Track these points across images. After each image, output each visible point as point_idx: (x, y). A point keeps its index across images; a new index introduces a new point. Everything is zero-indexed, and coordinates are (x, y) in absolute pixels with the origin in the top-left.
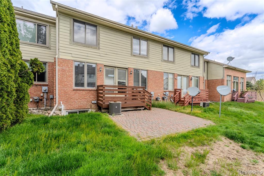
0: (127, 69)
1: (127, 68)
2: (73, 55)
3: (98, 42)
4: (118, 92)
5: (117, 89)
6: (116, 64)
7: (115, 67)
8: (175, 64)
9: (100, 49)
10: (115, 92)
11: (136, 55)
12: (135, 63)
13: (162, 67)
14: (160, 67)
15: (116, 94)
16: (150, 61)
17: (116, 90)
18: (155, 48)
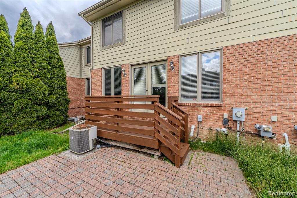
0: (166, 60)
1: (167, 58)
2: (102, 63)
3: (124, 33)
6: (147, 58)
7: (146, 63)
9: (126, 43)
11: (187, 24)
16: (231, 20)
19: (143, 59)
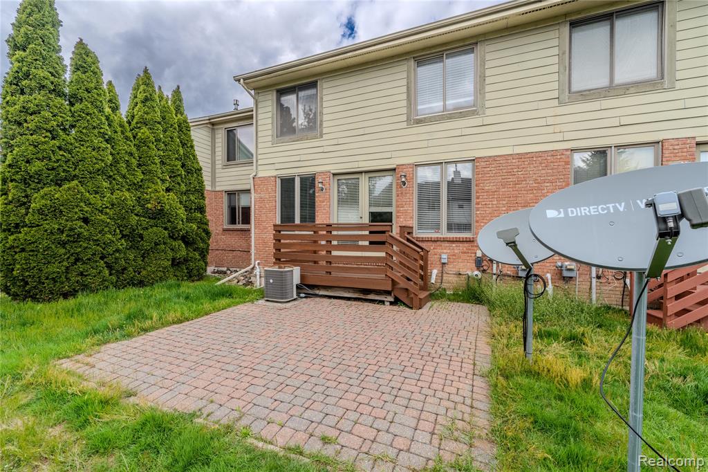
0: (394, 170)
1: (394, 167)
2: (278, 166)
3: (320, 118)
4: (371, 243)
5: (367, 233)
6: (361, 164)
7: (360, 173)
8: (672, 88)
9: (324, 135)
10: (361, 243)
11: (425, 118)
12: (425, 144)
13: (557, 129)
14: (550, 129)
15: (363, 248)
16: (487, 121)
17: (362, 237)
18: (515, 59)
19: (356, 165)
